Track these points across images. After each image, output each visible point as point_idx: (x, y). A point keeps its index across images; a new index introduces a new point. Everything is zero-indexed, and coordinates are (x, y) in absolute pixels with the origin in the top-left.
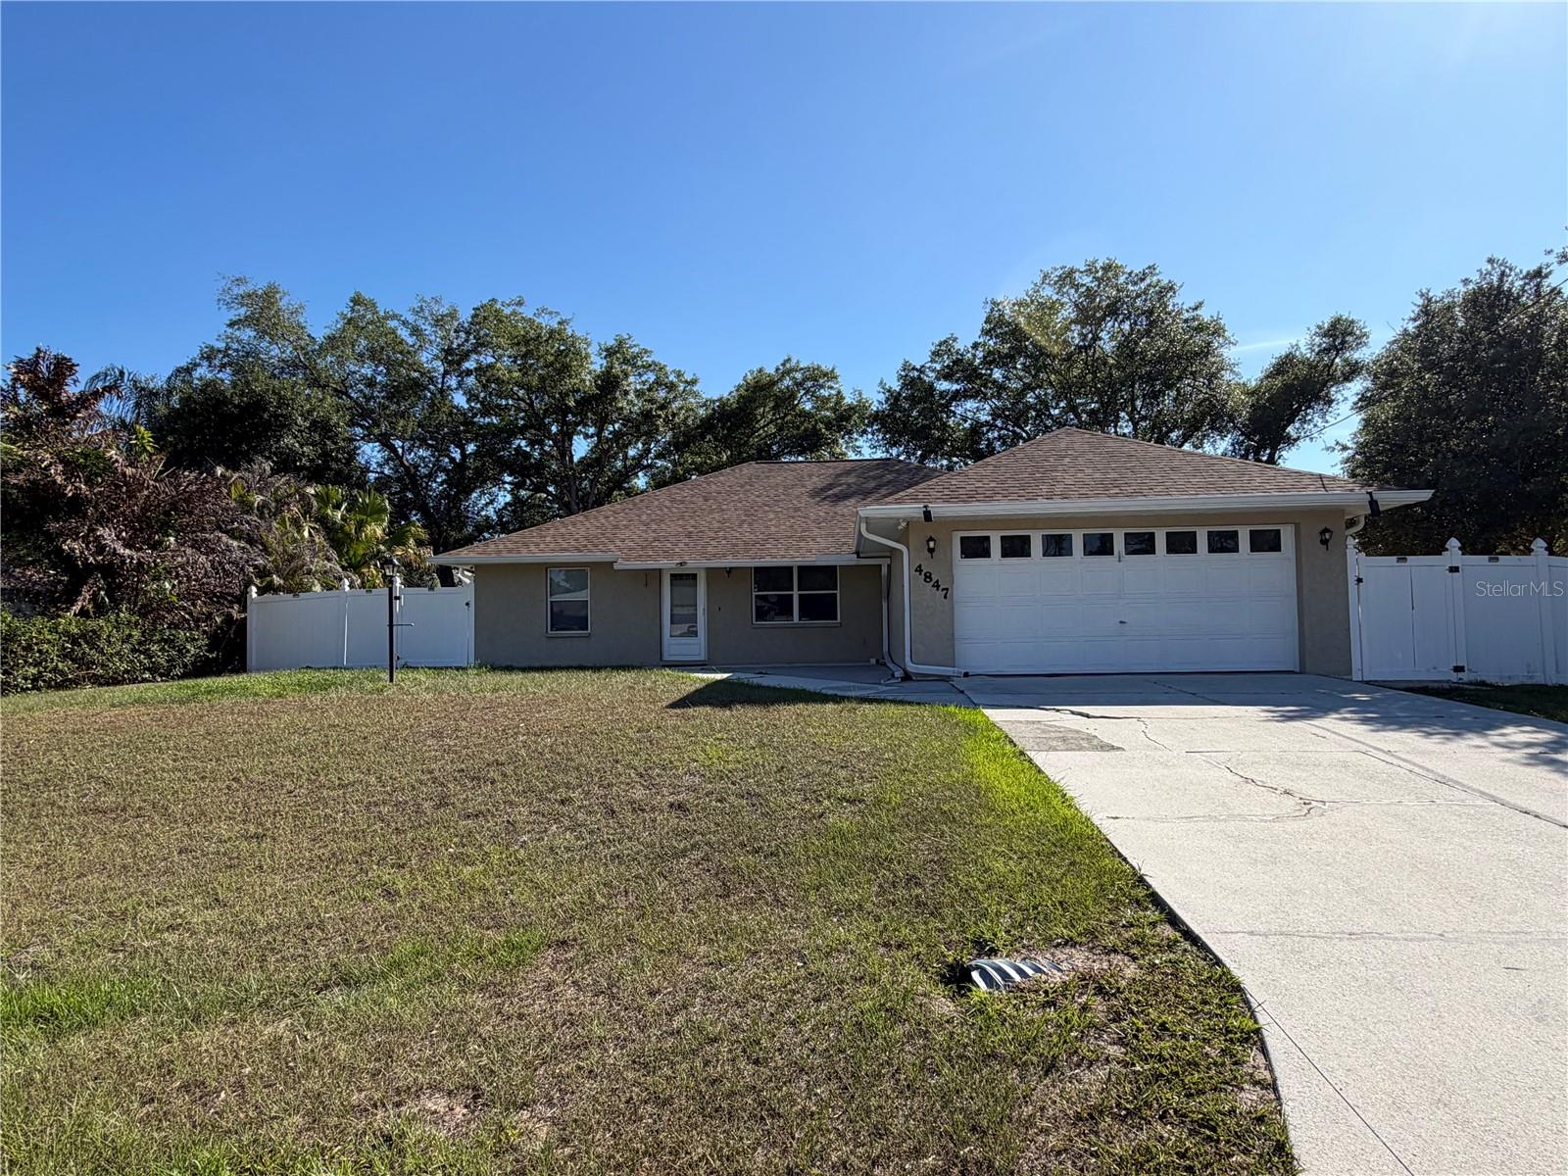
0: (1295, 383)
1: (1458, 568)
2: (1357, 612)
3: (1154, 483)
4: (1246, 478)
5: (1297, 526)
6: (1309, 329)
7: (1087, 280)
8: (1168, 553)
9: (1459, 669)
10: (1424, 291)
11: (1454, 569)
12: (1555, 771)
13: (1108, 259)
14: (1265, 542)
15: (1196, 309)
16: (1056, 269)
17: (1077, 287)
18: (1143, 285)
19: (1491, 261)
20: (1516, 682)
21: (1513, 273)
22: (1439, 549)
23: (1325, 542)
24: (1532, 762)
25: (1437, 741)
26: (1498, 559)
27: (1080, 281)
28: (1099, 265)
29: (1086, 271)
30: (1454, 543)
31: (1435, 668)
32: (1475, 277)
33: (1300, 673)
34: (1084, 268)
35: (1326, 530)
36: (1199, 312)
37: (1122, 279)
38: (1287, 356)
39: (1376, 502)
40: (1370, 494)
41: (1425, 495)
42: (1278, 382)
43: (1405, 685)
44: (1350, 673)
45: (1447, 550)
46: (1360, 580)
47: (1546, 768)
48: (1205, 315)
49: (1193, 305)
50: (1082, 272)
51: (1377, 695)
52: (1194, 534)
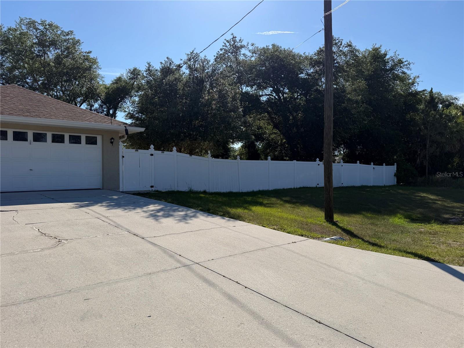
0: (120, 87)
1: (153, 154)
2: (122, 168)
3: (46, 113)
4: (85, 116)
5: (103, 136)
6: (126, 70)
7: (41, 27)
8: (52, 142)
9: (152, 187)
10: (149, 62)
11: (152, 155)
12: (153, 219)
13: (51, 21)
14: (91, 141)
15: (88, 53)
16: (27, 19)
17: (37, 29)
18: (67, 37)
19: (167, 58)
20: (167, 190)
21: (173, 64)
22: (148, 148)
23: (112, 143)
24: (150, 216)
25: (126, 211)
26: (164, 152)
27: (38, 27)
28: (47, 23)
29: (41, 24)
30: (152, 146)
31: (145, 187)
32: (164, 62)
33: (103, 189)
34: (41, 23)
35: (112, 138)
36: (89, 54)
37: (59, 32)
38: (119, 78)
39: (127, 130)
40: (126, 127)
41: (142, 130)
42: (115, 85)
43: (133, 193)
44: (119, 188)
45: (150, 148)
46: (123, 157)
47: (152, 218)
48: (92, 56)
49: (88, 51)
50: (39, 24)
51: (121, 196)
52: (64, 136)
